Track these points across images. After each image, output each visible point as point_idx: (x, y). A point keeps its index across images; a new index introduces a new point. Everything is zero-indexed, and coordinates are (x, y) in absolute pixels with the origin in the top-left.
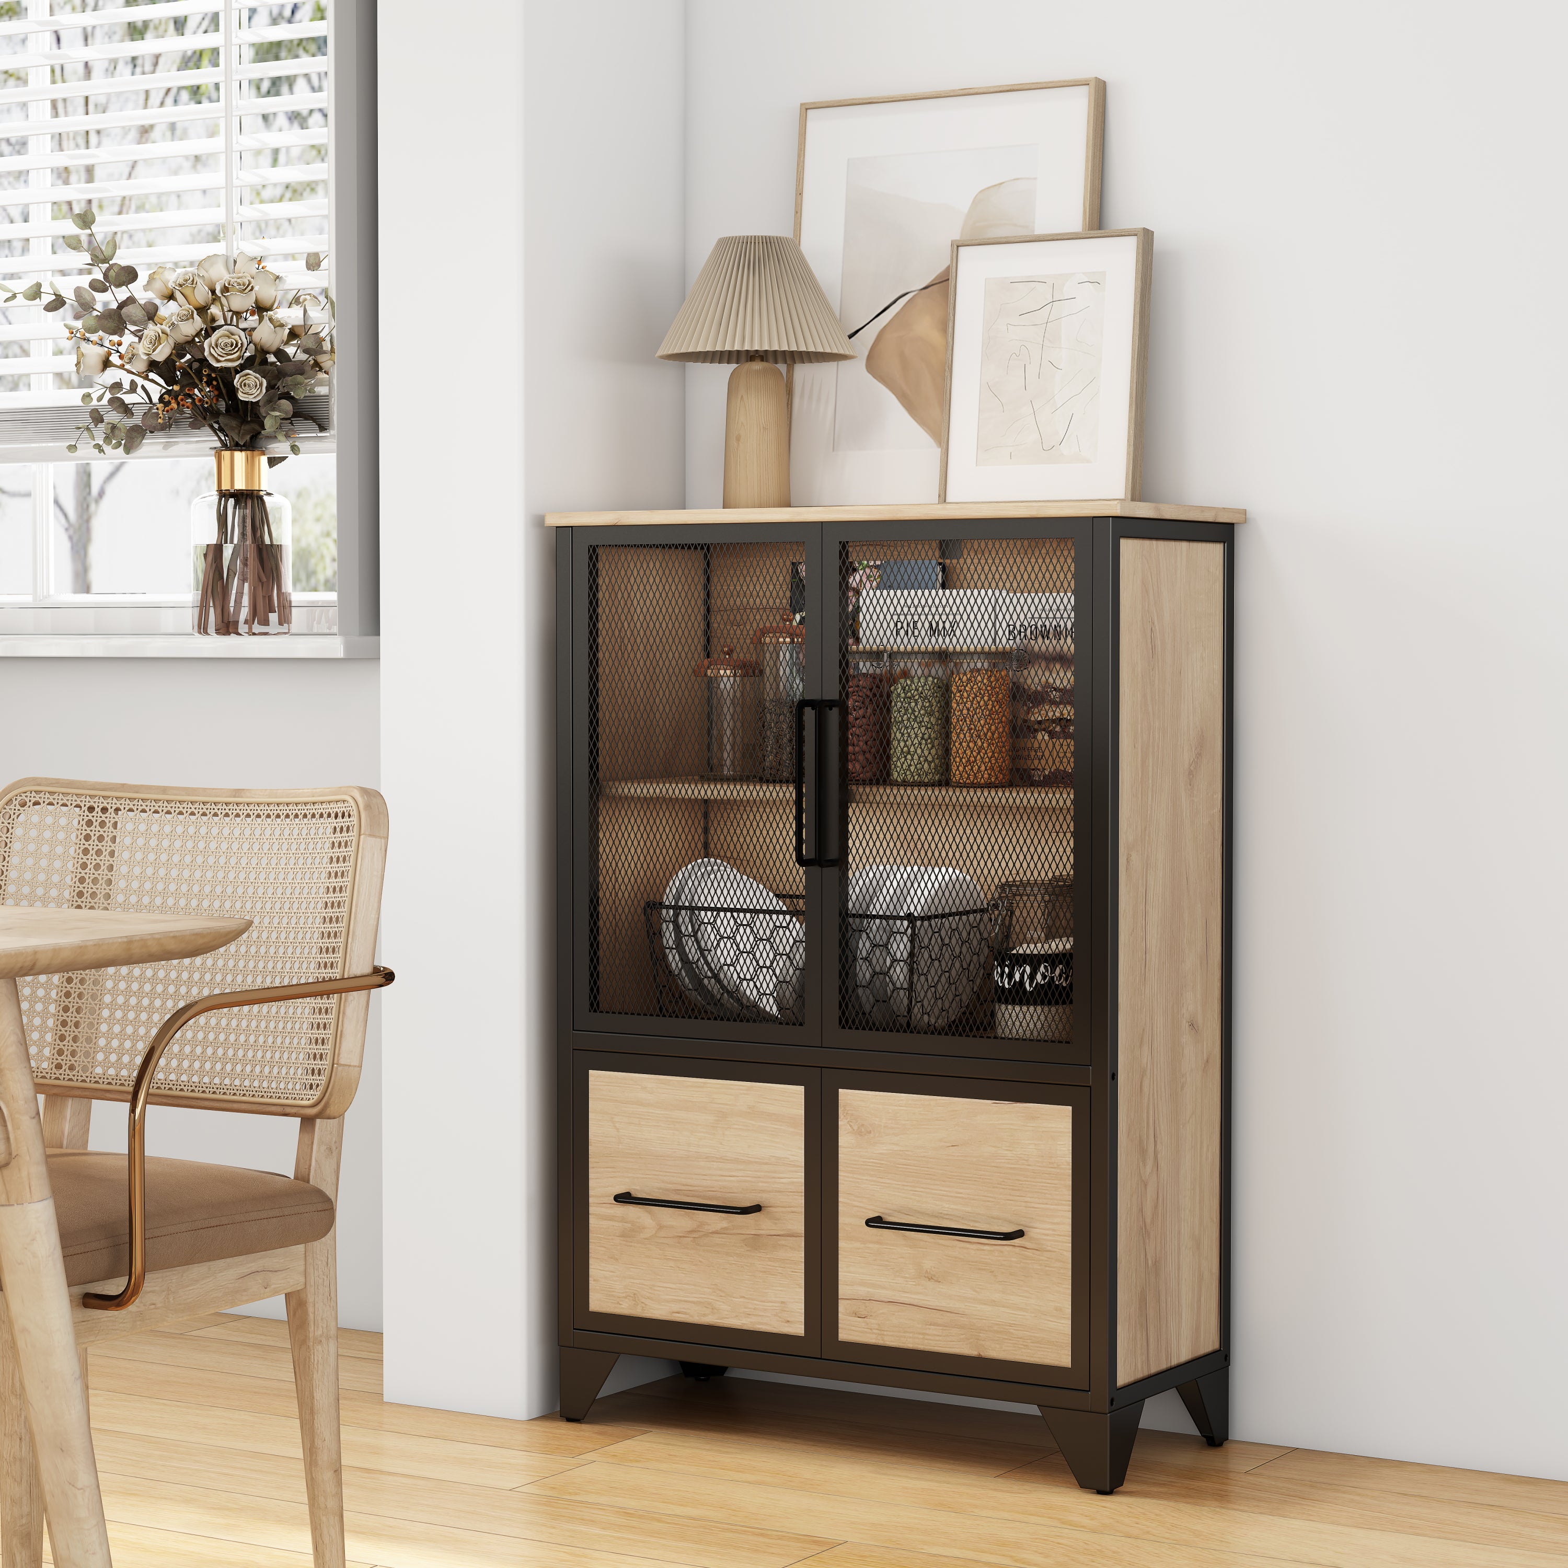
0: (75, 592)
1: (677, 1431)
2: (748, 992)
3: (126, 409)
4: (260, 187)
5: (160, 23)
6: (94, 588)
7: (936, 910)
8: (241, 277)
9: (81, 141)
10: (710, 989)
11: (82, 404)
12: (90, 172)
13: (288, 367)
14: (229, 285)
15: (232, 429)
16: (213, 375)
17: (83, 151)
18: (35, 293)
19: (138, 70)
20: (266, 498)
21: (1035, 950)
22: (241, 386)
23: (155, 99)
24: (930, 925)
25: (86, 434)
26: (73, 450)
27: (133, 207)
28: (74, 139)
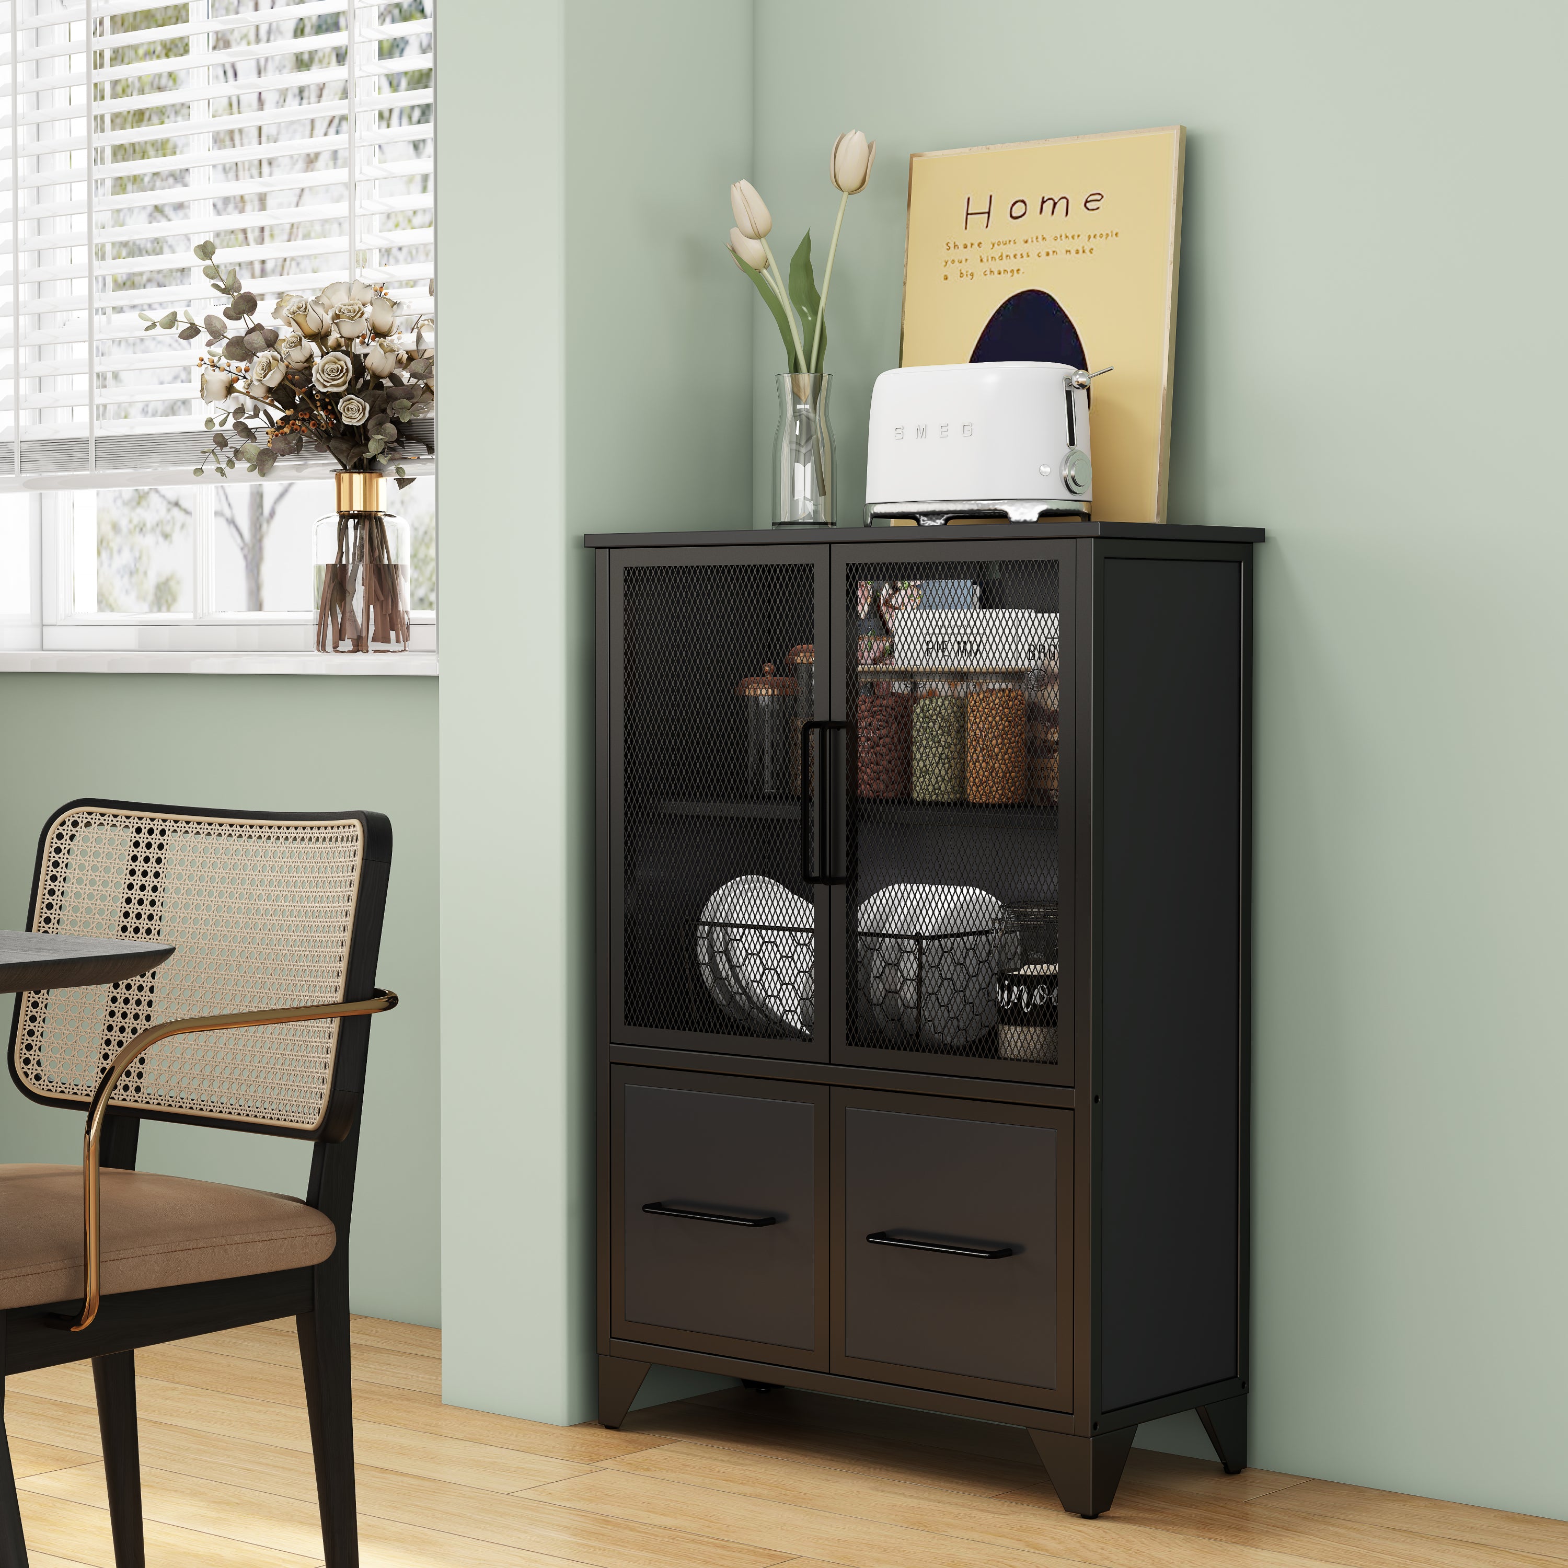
0: (250, 609)
1: (706, 1442)
2: (775, 1008)
3: (248, 433)
4: (411, 213)
5: (324, 56)
6: (266, 605)
7: (946, 930)
8: (353, 305)
9: (255, 172)
10: (742, 1004)
11: (205, 429)
12: (262, 200)
13: (398, 391)
14: (340, 312)
15: (342, 452)
16: (327, 400)
17: (257, 180)
18: (171, 321)
19: (305, 101)
20: (386, 520)
21: (1035, 971)
22: (344, 410)
23: (320, 127)
24: (940, 945)
25: (212, 456)
26: (198, 473)
27: (300, 236)
28: (249, 170)
